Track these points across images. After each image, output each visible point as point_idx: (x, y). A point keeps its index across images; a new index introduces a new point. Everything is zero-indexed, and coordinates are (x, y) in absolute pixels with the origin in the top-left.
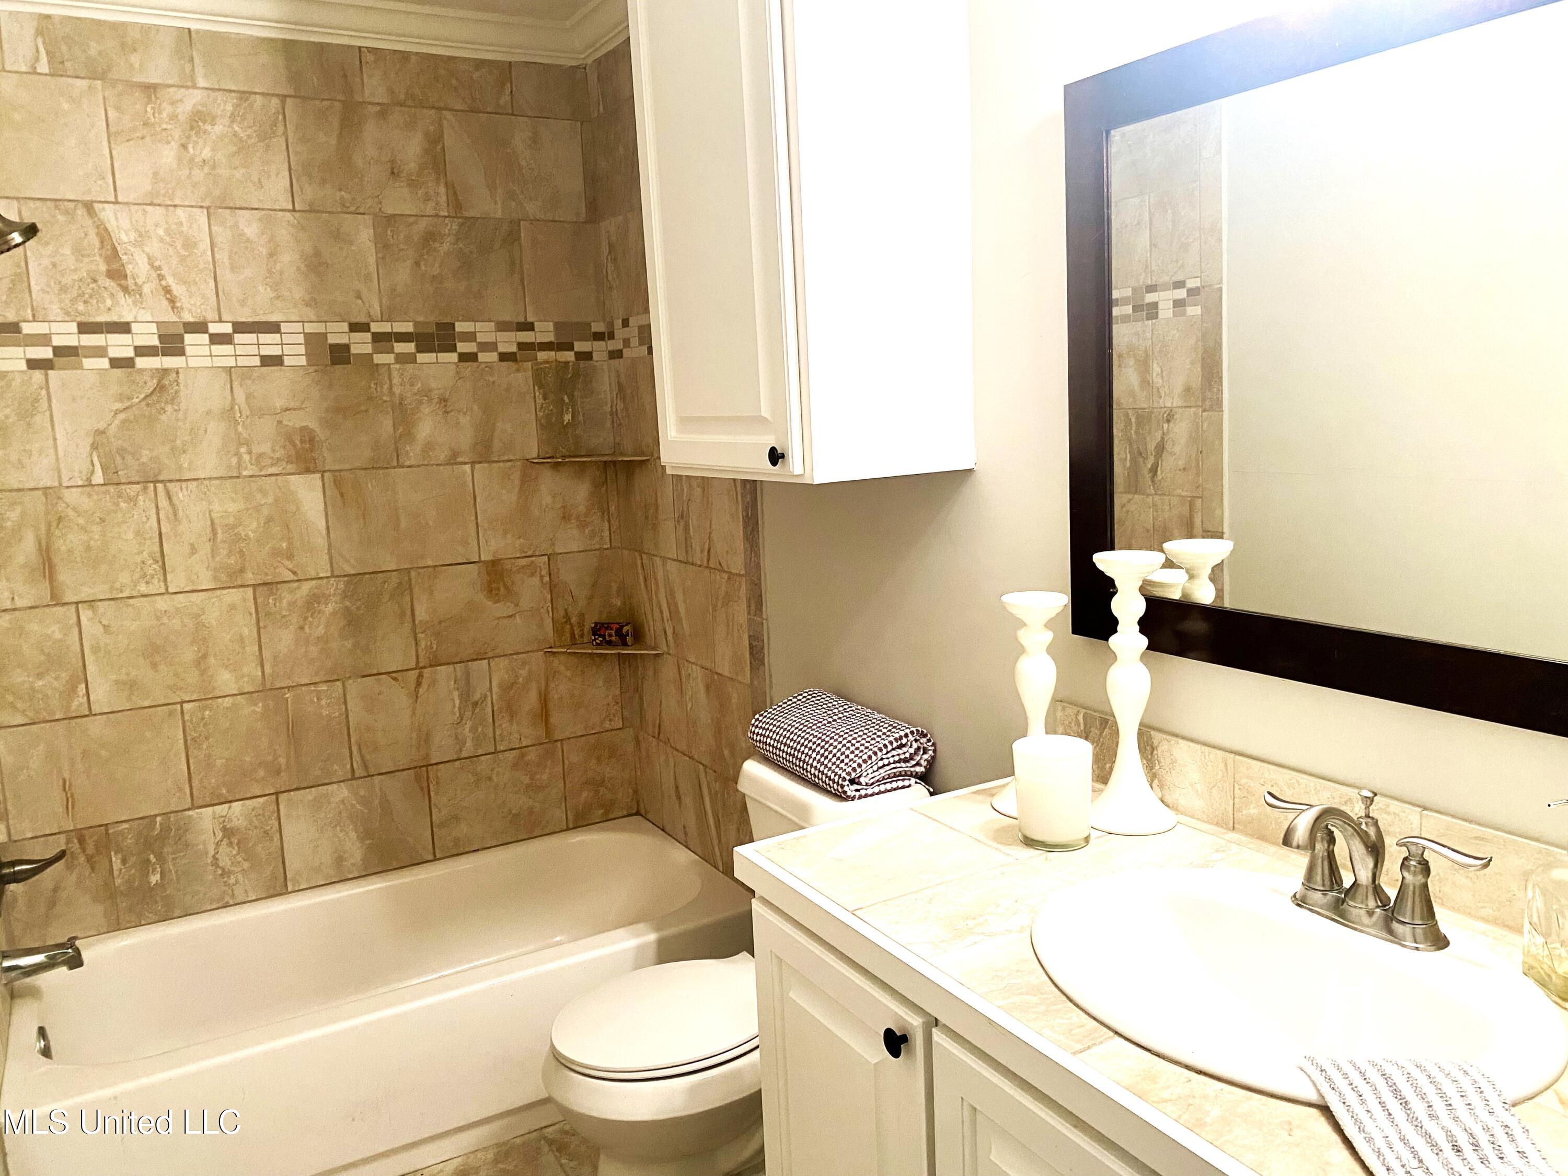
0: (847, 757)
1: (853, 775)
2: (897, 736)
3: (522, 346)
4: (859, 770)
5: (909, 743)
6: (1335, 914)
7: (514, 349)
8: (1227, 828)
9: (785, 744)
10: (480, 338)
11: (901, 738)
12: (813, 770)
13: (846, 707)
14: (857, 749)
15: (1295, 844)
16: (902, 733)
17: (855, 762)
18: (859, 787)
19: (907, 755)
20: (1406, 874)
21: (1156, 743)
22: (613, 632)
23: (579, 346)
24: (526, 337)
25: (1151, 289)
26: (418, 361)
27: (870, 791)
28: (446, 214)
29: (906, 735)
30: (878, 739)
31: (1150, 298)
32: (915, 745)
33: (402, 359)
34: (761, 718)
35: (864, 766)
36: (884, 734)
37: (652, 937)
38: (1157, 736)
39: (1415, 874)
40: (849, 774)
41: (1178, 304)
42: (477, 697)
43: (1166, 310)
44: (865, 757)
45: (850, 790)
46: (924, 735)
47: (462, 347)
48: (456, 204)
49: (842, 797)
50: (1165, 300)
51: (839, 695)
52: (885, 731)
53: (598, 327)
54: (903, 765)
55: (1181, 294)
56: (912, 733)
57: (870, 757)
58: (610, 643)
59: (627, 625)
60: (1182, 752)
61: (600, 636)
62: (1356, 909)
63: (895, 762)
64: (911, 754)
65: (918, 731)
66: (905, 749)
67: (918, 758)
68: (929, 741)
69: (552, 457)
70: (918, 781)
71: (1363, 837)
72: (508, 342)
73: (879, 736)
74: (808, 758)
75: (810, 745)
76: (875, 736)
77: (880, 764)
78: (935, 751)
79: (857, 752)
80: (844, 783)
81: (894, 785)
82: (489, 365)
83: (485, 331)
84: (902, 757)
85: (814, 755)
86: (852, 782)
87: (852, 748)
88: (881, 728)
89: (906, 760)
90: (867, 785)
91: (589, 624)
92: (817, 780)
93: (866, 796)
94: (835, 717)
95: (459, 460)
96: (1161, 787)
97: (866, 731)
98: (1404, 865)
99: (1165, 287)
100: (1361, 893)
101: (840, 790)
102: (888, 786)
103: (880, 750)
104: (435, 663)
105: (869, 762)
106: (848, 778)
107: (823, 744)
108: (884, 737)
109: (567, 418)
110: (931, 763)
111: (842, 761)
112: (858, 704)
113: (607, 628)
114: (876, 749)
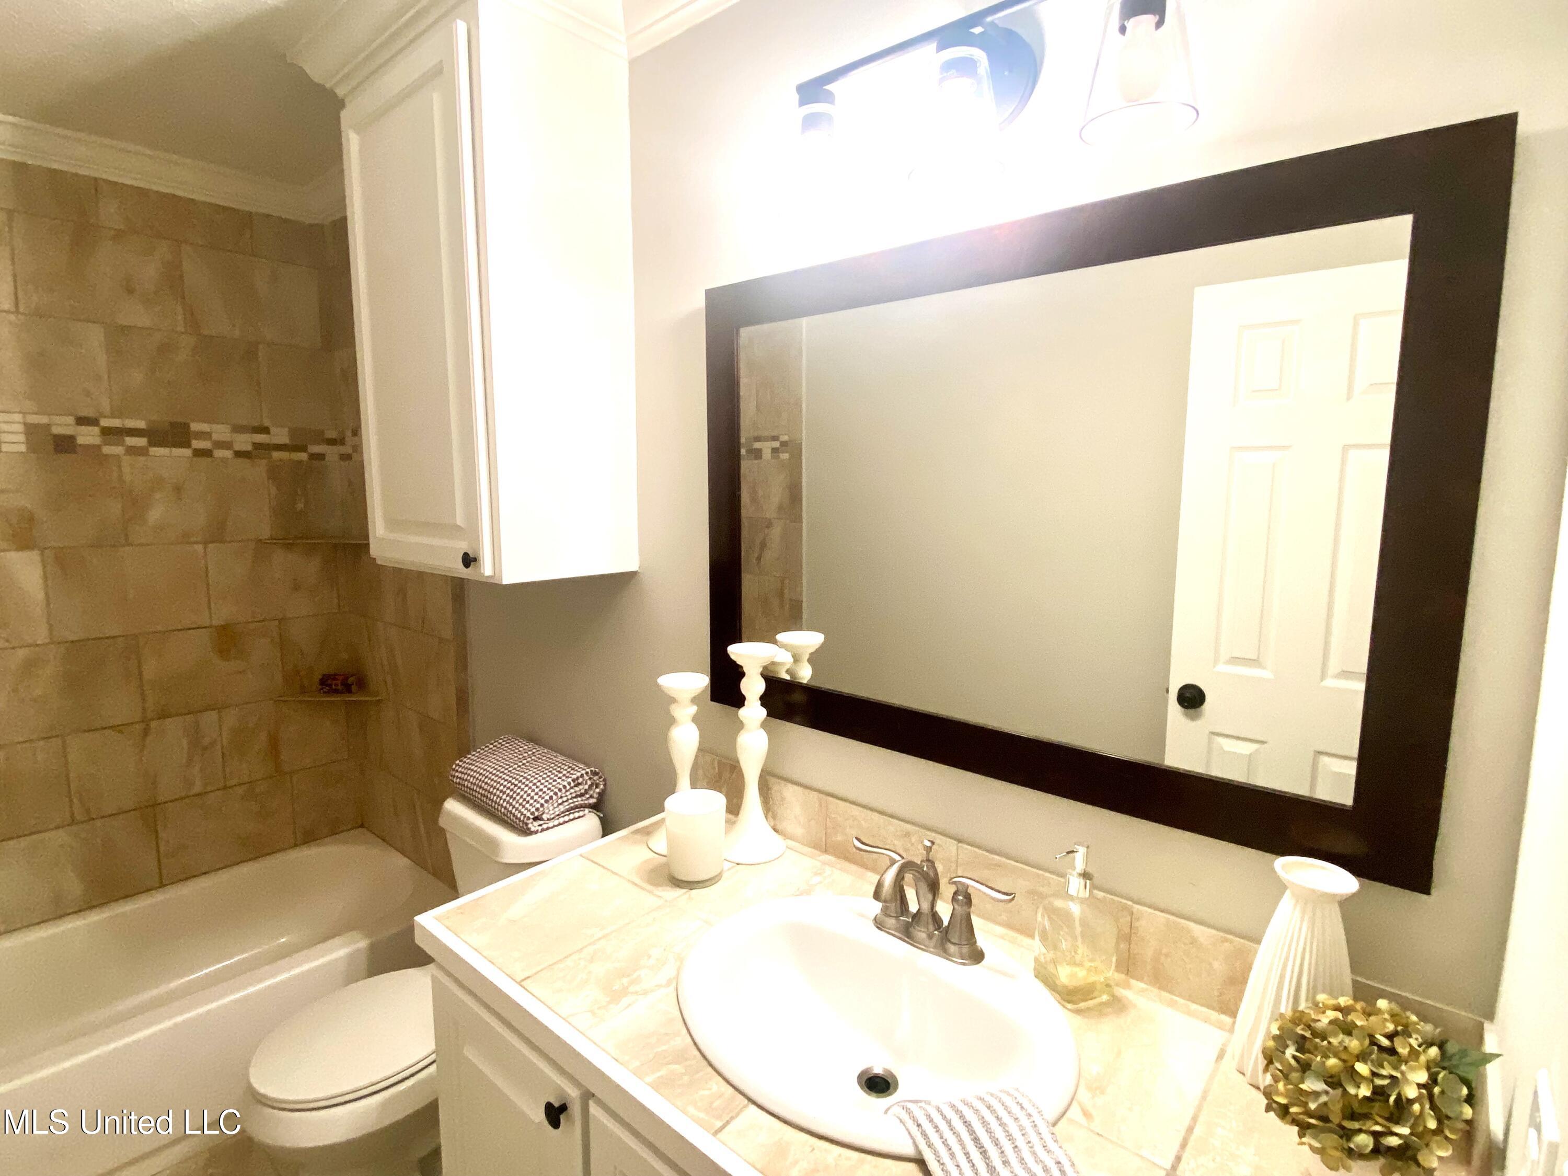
0: (532, 798)
1: (536, 814)
2: (574, 777)
3: (257, 446)
4: (541, 809)
5: (584, 782)
6: (905, 936)
7: (249, 448)
8: (823, 852)
9: (481, 787)
10: (215, 437)
11: (578, 778)
12: (503, 810)
13: (534, 751)
14: (541, 790)
15: (883, 898)
16: (579, 774)
17: (538, 802)
18: (541, 822)
19: (583, 791)
20: (956, 907)
21: (770, 785)
22: (339, 682)
23: (315, 449)
24: (261, 438)
25: (758, 439)
26: (151, 453)
27: (551, 825)
28: (183, 330)
29: (582, 776)
30: (559, 781)
31: (757, 445)
32: (589, 783)
33: (131, 451)
34: (461, 764)
35: (546, 805)
36: (564, 775)
37: (363, 944)
38: (772, 780)
39: (962, 906)
40: (532, 813)
41: (775, 451)
42: (206, 741)
43: (767, 454)
44: (547, 798)
45: (534, 826)
46: (595, 774)
47: (197, 444)
48: (193, 322)
49: (526, 832)
50: (766, 448)
51: (531, 740)
52: (565, 772)
53: (331, 434)
54: (579, 799)
55: (776, 444)
56: (587, 773)
57: (551, 798)
58: (336, 692)
59: (352, 676)
60: (790, 793)
61: (327, 685)
62: (921, 934)
63: (572, 798)
64: (586, 790)
65: (591, 771)
66: (581, 787)
67: (591, 792)
68: (601, 777)
69: (284, 539)
70: (591, 810)
71: (925, 876)
72: (244, 442)
73: (560, 778)
74: (499, 799)
75: (501, 788)
76: (556, 778)
77: (560, 801)
78: (605, 785)
79: (540, 793)
80: (528, 822)
81: (572, 816)
82: (224, 460)
83: (221, 432)
84: (579, 793)
85: (504, 797)
86: (536, 819)
87: (537, 790)
88: (562, 770)
89: (582, 795)
90: (548, 820)
91: (317, 676)
92: (506, 818)
93: (548, 829)
94: (525, 761)
95: (192, 540)
96: (774, 817)
97: (549, 774)
98: (954, 899)
99: (766, 439)
100: (924, 918)
101: (525, 827)
102: (566, 818)
103: (560, 790)
104: (163, 715)
105: (551, 801)
106: (532, 817)
107: (512, 787)
108: (564, 778)
109: (300, 506)
110: (601, 795)
111: (528, 802)
112: (545, 747)
113: (335, 679)
114: (556, 790)
